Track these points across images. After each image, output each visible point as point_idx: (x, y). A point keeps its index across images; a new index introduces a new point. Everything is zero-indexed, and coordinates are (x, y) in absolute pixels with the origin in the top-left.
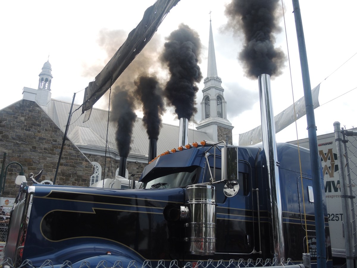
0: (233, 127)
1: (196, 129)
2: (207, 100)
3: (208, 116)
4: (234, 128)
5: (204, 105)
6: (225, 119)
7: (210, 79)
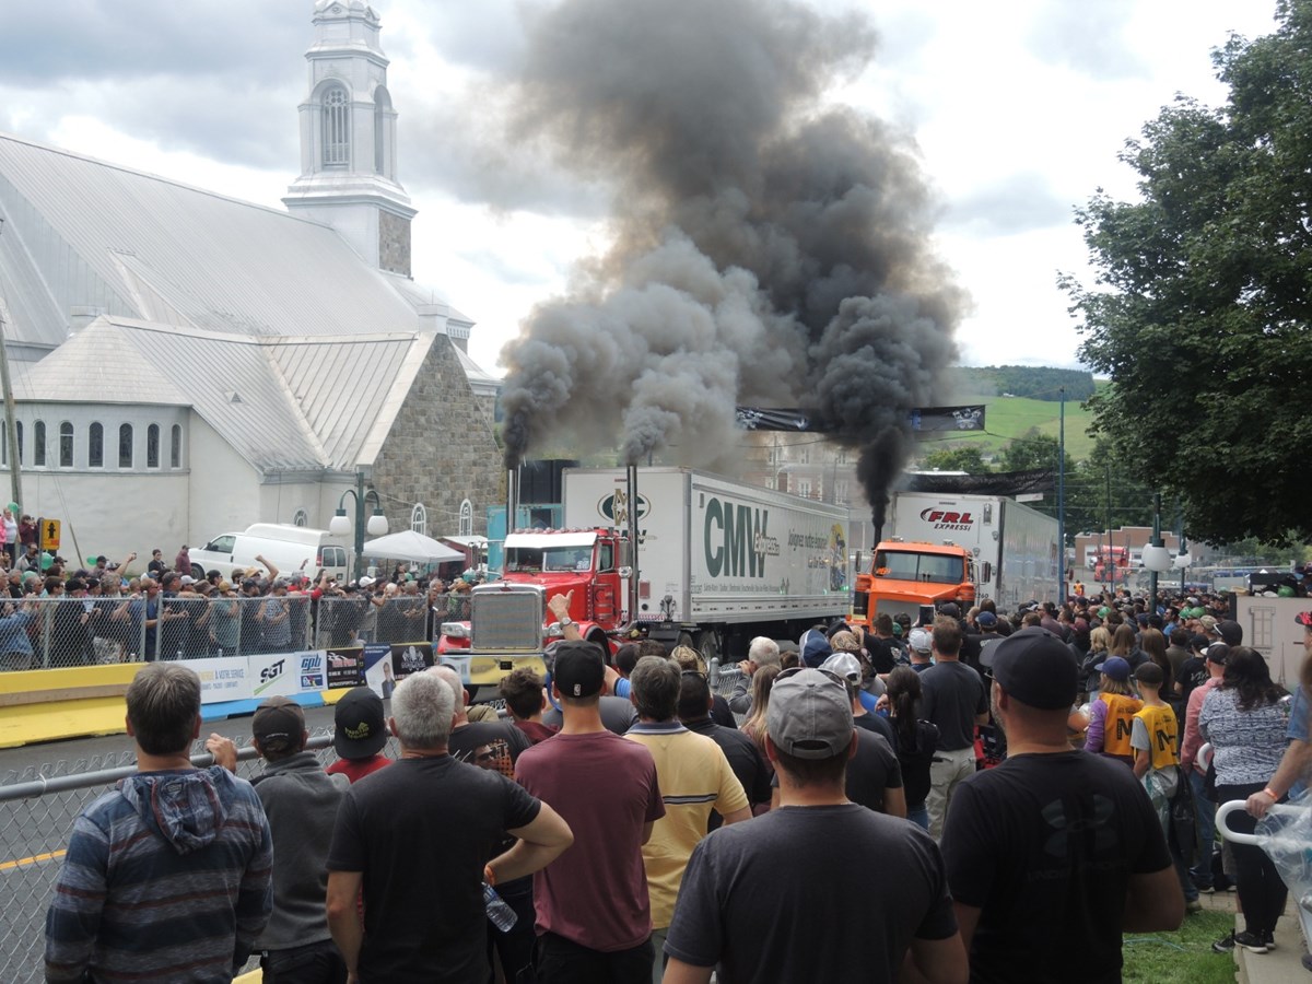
0: (415, 212)
1: (283, 208)
2: (331, 97)
3: (331, 162)
4: (417, 215)
5: (317, 114)
6: (391, 179)
7: (345, 13)
